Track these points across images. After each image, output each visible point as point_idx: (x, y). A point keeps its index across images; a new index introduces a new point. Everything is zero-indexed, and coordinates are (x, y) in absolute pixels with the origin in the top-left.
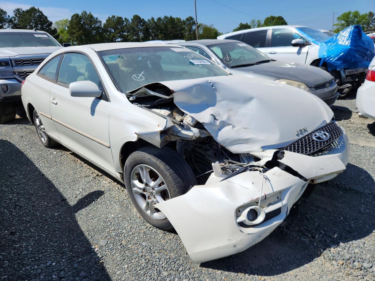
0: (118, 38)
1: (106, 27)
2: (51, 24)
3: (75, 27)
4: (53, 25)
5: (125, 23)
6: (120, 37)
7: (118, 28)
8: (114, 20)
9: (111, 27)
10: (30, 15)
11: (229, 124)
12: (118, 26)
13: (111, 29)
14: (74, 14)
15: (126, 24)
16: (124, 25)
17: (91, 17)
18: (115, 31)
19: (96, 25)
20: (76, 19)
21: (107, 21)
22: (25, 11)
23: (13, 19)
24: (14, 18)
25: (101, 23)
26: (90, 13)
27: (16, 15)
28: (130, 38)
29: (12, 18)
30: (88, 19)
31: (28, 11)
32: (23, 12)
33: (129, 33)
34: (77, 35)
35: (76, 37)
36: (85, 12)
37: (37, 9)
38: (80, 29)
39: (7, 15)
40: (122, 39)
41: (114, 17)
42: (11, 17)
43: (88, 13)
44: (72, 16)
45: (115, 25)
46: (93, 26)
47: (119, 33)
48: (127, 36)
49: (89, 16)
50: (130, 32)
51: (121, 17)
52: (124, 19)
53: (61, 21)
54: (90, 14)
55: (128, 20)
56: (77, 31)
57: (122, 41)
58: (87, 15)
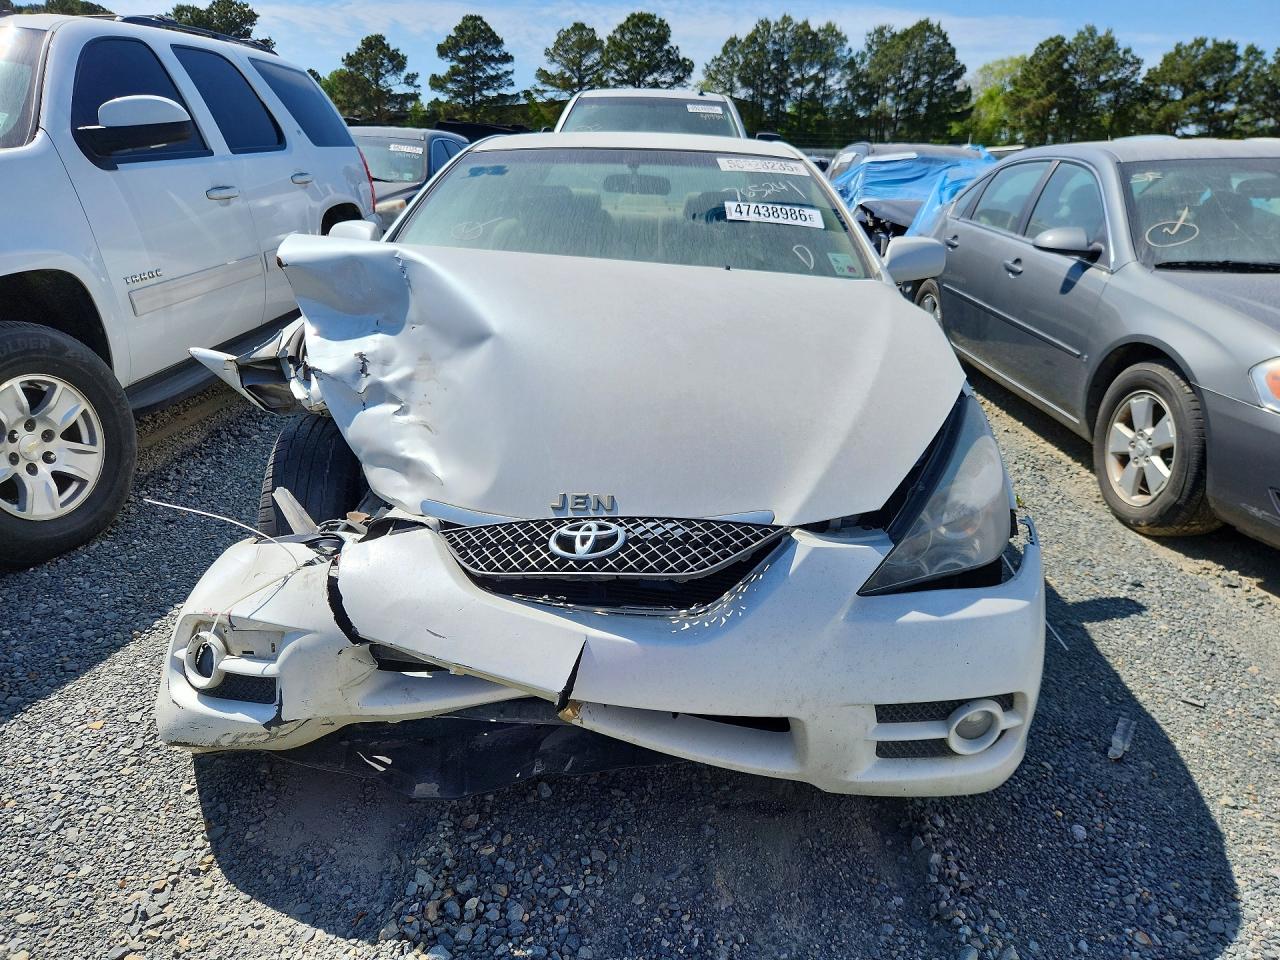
0: (1185, 125)
1: (1152, 81)
2: (962, 70)
3: (1036, 80)
4: (966, 77)
5: (1242, 66)
6: (1197, 120)
7: (1202, 86)
8: (1195, 57)
9: (1172, 83)
10: (908, 46)
11: (393, 400)
12: (1204, 79)
13: (1172, 89)
14: (1047, 38)
15: (1247, 69)
16: (1235, 73)
17: (1109, 44)
18: (1184, 97)
19: (1116, 74)
20: (1051, 52)
21: (1168, 59)
22: (898, 33)
23: (859, 59)
24: (863, 55)
25: (1140, 68)
26: (1109, 32)
27: (870, 48)
28: (1245, 124)
29: (857, 55)
30: (1093, 52)
31: (906, 34)
32: (894, 36)
33: (1247, 106)
34: (1033, 108)
35: (1028, 115)
36: (1092, 31)
37: (935, 25)
38: (1050, 88)
39: (848, 46)
40: (1202, 129)
41: (1201, 43)
42: (853, 54)
43: (1101, 32)
44: (1041, 45)
45: (1193, 75)
46: (1103, 78)
47: (1202, 102)
48: (1232, 117)
49: (1100, 41)
50: (1249, 100)
51: (1234, 41)
52: (1241, 52)
53: (1003, 62)
54: (1107, 34)
55: (1262, 53)
56: (1039, 97)
57: (1200, 135)
58: (1093, 40)
